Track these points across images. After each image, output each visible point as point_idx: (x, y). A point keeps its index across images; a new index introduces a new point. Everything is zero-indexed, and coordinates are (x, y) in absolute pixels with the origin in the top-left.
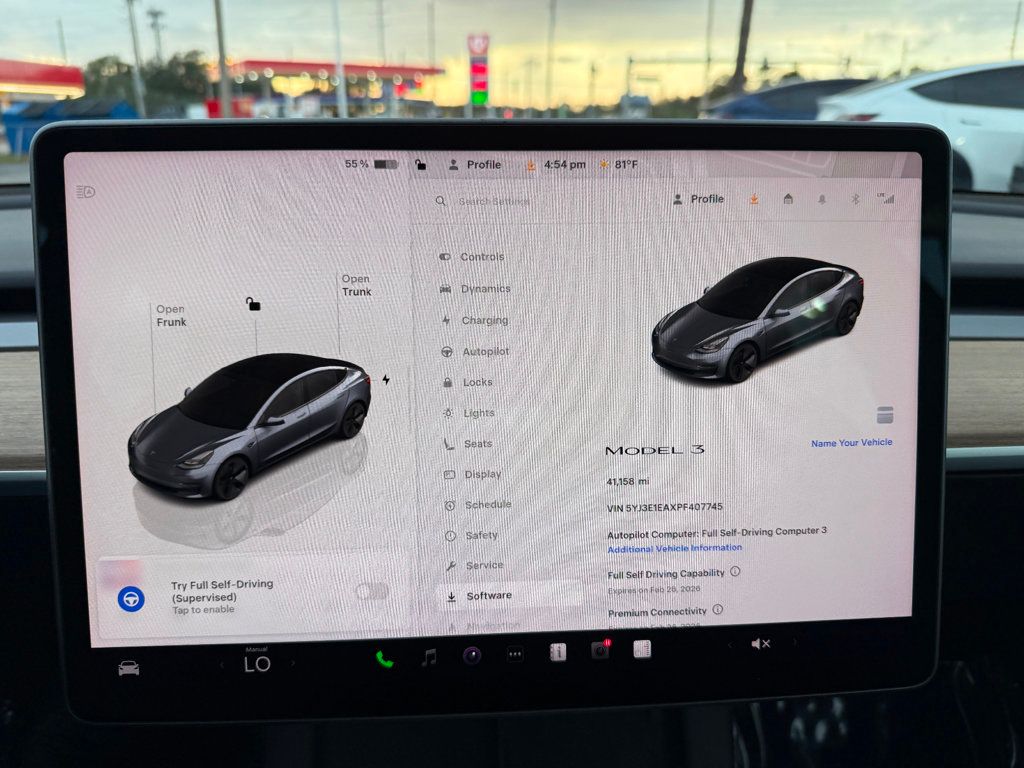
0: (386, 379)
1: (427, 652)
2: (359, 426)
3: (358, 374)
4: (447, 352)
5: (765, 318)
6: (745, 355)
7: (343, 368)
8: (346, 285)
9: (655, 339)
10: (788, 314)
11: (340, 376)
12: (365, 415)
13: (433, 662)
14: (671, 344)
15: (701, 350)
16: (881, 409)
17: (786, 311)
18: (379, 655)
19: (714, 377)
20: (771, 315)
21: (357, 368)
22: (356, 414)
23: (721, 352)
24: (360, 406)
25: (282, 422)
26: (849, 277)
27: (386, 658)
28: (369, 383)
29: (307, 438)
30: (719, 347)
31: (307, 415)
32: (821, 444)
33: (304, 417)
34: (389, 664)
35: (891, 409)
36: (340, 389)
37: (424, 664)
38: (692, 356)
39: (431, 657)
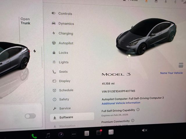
0: (35, 51)
1: (48, 134)
2: (26, 65)
3: (26, 49)
4: (54, 43)
5: (148, 36)
6: (143, 47)
7: (21, 47)
8: (22, 21)
9: (117, 41)
10: (155, 35)
11: (20, 50)
12: (28, 62)
13: (49, 137)
14: (122, 42)
15: (130, 45)
16: (180, 63)
17: (154, 34)
18: (33, 135)
19: (134, 53)
20: (150, 35)
21: (25, 47)
22: (25, 61)
23: (136, 45)
24: (26, 59)
25: (2, 64)
26: (172, 25)
27: (34, 136)
28: (29, 52)
29: (9, 69)
30: (135, 44)
31: (9, 61)
32: (163, 73)
33: (8, 62)
34: (36, 138)
35: (183, 63)
36: (20, 54)
37: (46, 137)
38: (128, 47)
39: (49, 135)
